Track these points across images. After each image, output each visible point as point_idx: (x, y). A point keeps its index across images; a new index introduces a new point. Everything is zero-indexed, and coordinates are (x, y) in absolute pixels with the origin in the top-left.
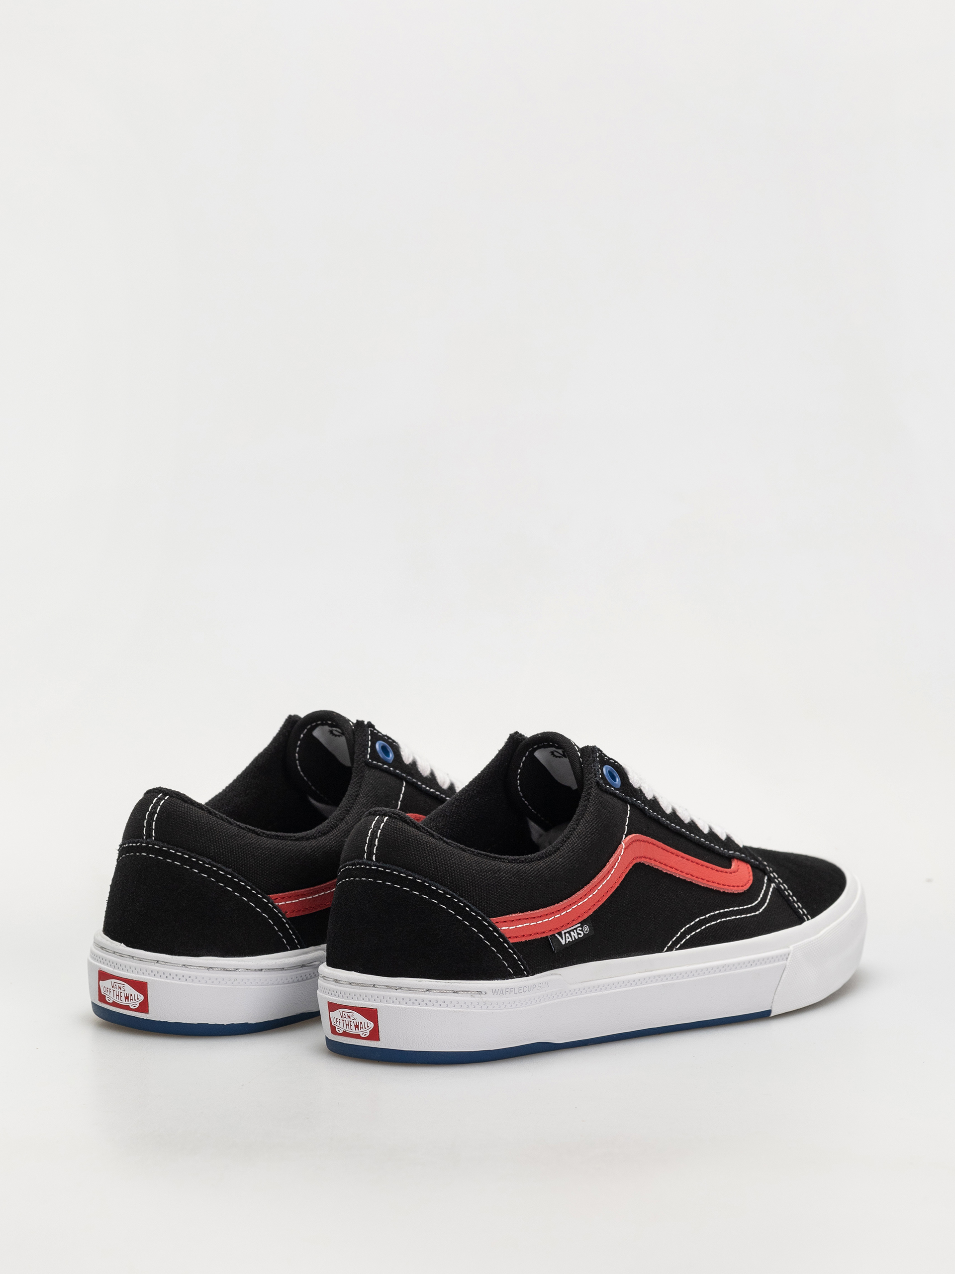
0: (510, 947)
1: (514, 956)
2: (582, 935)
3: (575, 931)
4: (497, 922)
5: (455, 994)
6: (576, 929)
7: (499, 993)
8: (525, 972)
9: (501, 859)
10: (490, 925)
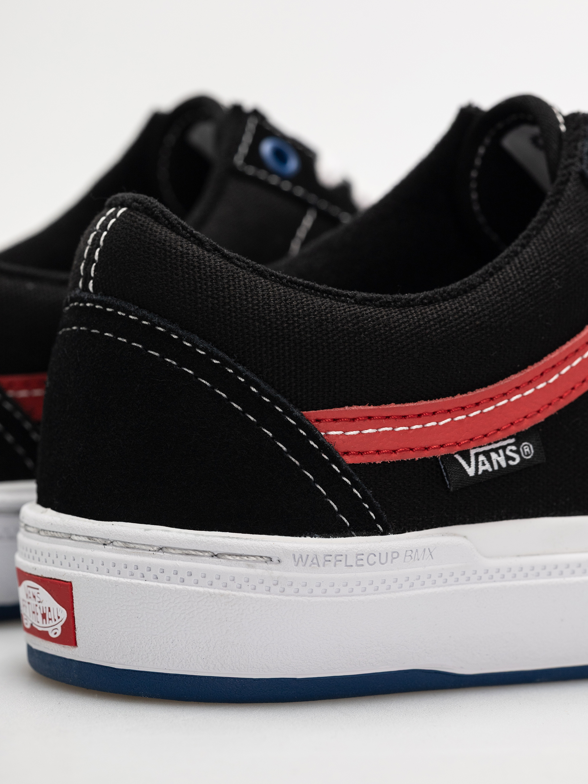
0: (344, 473)
1: (355, 491)
2: (518, 460)
3: (501, 452)
4: (318, 420)
5: (215, 559)
6: (504, 448)
7: (309, 562)
8: (379, 526)
9: (339, 295)
10: (301, 423)
